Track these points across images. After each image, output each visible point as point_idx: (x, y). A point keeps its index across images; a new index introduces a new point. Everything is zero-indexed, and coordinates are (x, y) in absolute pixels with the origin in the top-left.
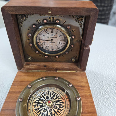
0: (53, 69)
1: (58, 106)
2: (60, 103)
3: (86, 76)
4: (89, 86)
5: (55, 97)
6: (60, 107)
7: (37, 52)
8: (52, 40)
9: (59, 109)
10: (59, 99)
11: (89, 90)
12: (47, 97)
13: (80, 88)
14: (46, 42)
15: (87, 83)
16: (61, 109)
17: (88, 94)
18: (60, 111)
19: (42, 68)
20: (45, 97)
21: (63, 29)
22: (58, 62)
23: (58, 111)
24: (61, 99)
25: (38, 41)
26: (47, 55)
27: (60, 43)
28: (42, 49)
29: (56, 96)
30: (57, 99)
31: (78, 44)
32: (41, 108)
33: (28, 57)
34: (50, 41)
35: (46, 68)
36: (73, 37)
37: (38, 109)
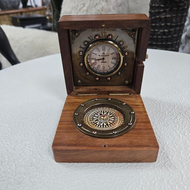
0: (105, 91)
4: (143, 105)
5: (109, 114)
6: (115, 120)
7: (88, 73)
8: (103, 59)
10: (113, 115)
12: (101, 114)
13: (134, 106)
14: (97, 61)
15: (142, 102)
17: (142, 110)
19: (93, 91)
20: (99, 114)
21: (116, 46)
22: (109, 85)
25: (89, 61)
26: (97, 77)
27: (112, 63)
28: (92, 70)
31: (131, 63)
32: (96, 122)
33: (78, 80)
34: (101, 61)
35: (97, 91)
36: (126, 54)
37: (94, 122)
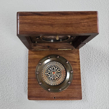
1: (59, 76)
2: (60, 74)
3: (79, 54)
6: (59, 77)
9: (58, 77)
10: (60, 71)
11: (79, 65)
12: (53, 69)
13: (74, 63)
16: (60, 78)
18: (59, 79)
20: (52, 68)
23: (58, 79)
24: (61, 72)
29: (59, 69)
30: (59, 72)
32: (49, 74)
37: (47, 75)
